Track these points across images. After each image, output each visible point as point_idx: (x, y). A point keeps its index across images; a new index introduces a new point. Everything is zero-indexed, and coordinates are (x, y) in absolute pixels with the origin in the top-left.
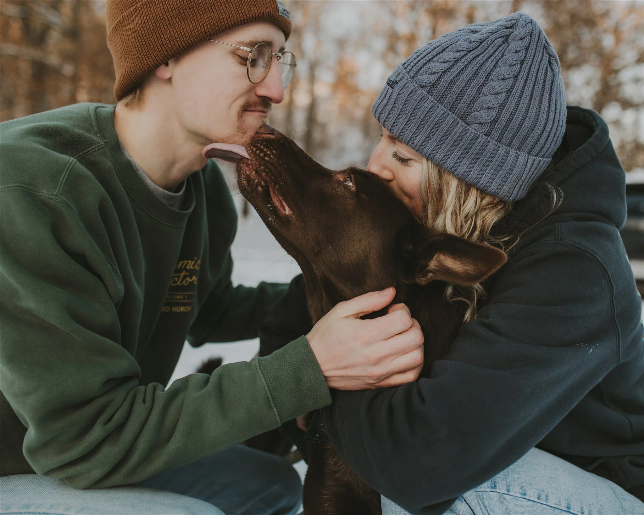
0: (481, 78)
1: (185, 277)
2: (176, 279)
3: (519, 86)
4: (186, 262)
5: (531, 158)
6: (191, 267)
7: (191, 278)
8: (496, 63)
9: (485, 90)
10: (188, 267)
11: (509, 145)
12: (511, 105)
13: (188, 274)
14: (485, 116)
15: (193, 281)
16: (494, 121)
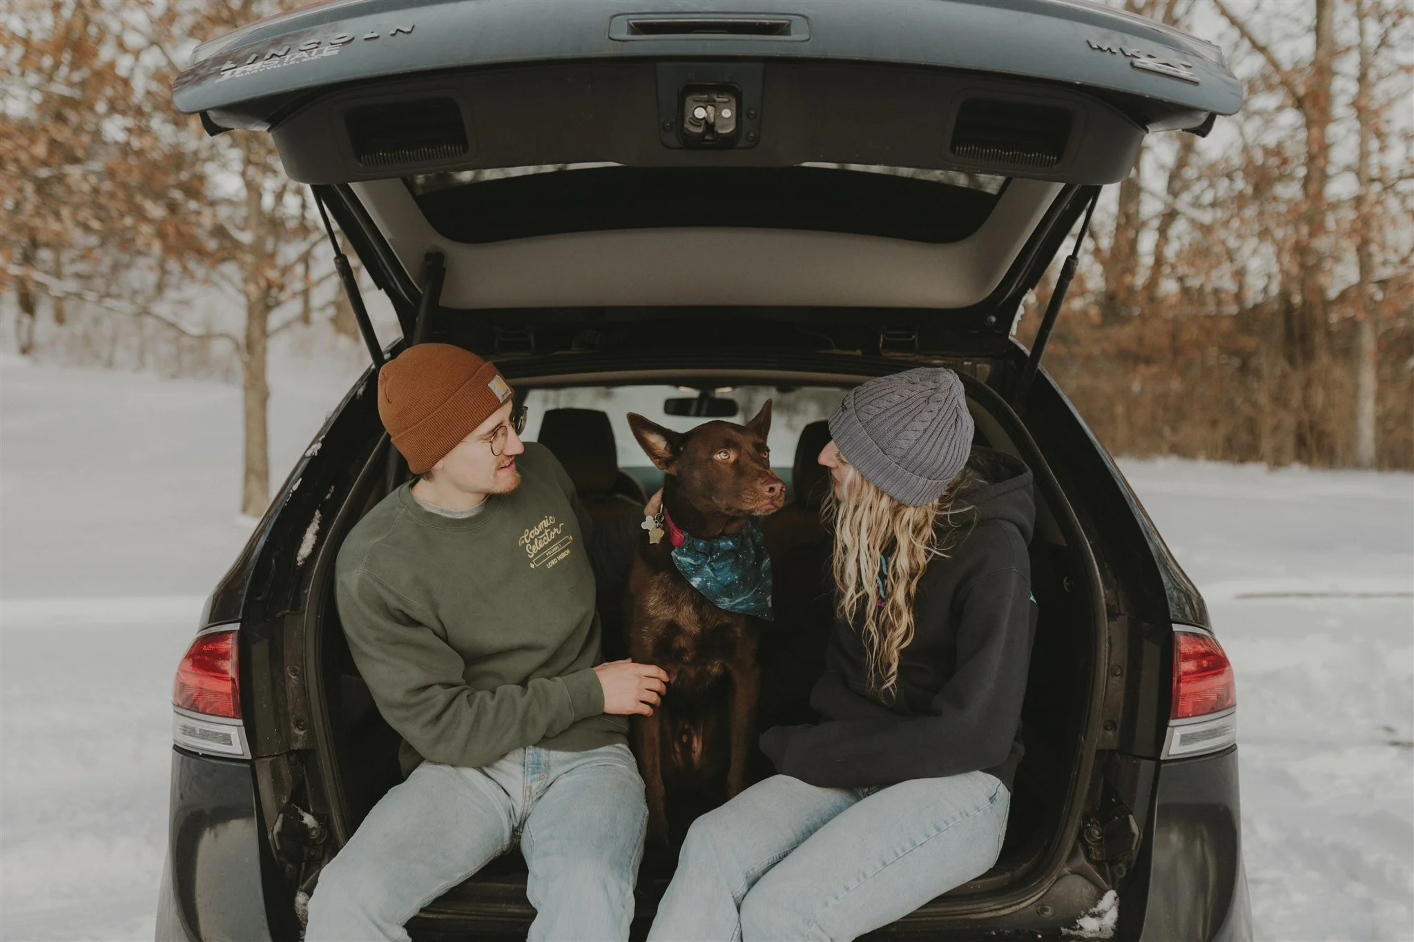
0: (900, 427)
1: (549, 533)
2: (545, 538)
3: (926, 437)
4: (542, 523)
5: (930, 481)
6: (548, 524)
7: (553, 531)
8: (914, 418)
9: (901, 436)
10: (546, 526)
11: (913, 472)
12: (918, 448)
13: (549, 530)
14: (898, 453)
15: (556, 533)
16: (904, 457)
